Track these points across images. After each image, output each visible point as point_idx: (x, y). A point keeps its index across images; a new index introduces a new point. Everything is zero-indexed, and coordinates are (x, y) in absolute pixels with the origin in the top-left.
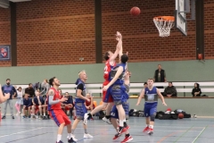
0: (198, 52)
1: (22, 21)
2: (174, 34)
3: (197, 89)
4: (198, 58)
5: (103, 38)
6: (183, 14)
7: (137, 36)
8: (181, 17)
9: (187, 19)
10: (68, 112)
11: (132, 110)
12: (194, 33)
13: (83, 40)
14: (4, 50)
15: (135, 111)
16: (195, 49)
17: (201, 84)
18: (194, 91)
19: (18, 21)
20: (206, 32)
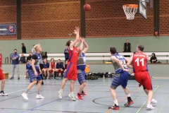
0: (155, 31)
1: (25, 5)
2: (138, 17)
3: (154, 57)
4: (155, 35)
5: (86, 19)
6: (144, 3)
7: (111, 18)
8: (143, 5)
9: (147, 7)
10: (60, 74)
11: (107, 73)
12: (152, 16)
13: (71, 20)
14: (11, 27)
15: (109, 73)
16: (152, 28)
17: (156, 54)
18: (152, 59)
19: (22, 5)
20: (160, 16)
